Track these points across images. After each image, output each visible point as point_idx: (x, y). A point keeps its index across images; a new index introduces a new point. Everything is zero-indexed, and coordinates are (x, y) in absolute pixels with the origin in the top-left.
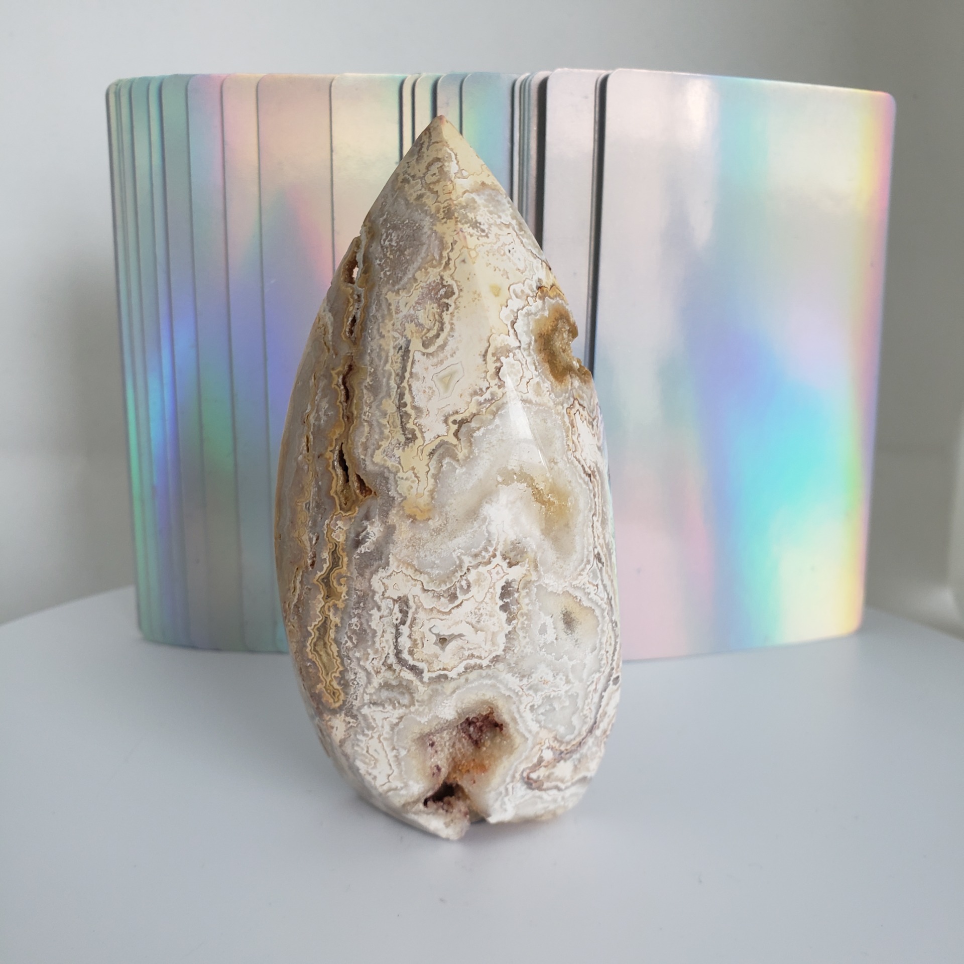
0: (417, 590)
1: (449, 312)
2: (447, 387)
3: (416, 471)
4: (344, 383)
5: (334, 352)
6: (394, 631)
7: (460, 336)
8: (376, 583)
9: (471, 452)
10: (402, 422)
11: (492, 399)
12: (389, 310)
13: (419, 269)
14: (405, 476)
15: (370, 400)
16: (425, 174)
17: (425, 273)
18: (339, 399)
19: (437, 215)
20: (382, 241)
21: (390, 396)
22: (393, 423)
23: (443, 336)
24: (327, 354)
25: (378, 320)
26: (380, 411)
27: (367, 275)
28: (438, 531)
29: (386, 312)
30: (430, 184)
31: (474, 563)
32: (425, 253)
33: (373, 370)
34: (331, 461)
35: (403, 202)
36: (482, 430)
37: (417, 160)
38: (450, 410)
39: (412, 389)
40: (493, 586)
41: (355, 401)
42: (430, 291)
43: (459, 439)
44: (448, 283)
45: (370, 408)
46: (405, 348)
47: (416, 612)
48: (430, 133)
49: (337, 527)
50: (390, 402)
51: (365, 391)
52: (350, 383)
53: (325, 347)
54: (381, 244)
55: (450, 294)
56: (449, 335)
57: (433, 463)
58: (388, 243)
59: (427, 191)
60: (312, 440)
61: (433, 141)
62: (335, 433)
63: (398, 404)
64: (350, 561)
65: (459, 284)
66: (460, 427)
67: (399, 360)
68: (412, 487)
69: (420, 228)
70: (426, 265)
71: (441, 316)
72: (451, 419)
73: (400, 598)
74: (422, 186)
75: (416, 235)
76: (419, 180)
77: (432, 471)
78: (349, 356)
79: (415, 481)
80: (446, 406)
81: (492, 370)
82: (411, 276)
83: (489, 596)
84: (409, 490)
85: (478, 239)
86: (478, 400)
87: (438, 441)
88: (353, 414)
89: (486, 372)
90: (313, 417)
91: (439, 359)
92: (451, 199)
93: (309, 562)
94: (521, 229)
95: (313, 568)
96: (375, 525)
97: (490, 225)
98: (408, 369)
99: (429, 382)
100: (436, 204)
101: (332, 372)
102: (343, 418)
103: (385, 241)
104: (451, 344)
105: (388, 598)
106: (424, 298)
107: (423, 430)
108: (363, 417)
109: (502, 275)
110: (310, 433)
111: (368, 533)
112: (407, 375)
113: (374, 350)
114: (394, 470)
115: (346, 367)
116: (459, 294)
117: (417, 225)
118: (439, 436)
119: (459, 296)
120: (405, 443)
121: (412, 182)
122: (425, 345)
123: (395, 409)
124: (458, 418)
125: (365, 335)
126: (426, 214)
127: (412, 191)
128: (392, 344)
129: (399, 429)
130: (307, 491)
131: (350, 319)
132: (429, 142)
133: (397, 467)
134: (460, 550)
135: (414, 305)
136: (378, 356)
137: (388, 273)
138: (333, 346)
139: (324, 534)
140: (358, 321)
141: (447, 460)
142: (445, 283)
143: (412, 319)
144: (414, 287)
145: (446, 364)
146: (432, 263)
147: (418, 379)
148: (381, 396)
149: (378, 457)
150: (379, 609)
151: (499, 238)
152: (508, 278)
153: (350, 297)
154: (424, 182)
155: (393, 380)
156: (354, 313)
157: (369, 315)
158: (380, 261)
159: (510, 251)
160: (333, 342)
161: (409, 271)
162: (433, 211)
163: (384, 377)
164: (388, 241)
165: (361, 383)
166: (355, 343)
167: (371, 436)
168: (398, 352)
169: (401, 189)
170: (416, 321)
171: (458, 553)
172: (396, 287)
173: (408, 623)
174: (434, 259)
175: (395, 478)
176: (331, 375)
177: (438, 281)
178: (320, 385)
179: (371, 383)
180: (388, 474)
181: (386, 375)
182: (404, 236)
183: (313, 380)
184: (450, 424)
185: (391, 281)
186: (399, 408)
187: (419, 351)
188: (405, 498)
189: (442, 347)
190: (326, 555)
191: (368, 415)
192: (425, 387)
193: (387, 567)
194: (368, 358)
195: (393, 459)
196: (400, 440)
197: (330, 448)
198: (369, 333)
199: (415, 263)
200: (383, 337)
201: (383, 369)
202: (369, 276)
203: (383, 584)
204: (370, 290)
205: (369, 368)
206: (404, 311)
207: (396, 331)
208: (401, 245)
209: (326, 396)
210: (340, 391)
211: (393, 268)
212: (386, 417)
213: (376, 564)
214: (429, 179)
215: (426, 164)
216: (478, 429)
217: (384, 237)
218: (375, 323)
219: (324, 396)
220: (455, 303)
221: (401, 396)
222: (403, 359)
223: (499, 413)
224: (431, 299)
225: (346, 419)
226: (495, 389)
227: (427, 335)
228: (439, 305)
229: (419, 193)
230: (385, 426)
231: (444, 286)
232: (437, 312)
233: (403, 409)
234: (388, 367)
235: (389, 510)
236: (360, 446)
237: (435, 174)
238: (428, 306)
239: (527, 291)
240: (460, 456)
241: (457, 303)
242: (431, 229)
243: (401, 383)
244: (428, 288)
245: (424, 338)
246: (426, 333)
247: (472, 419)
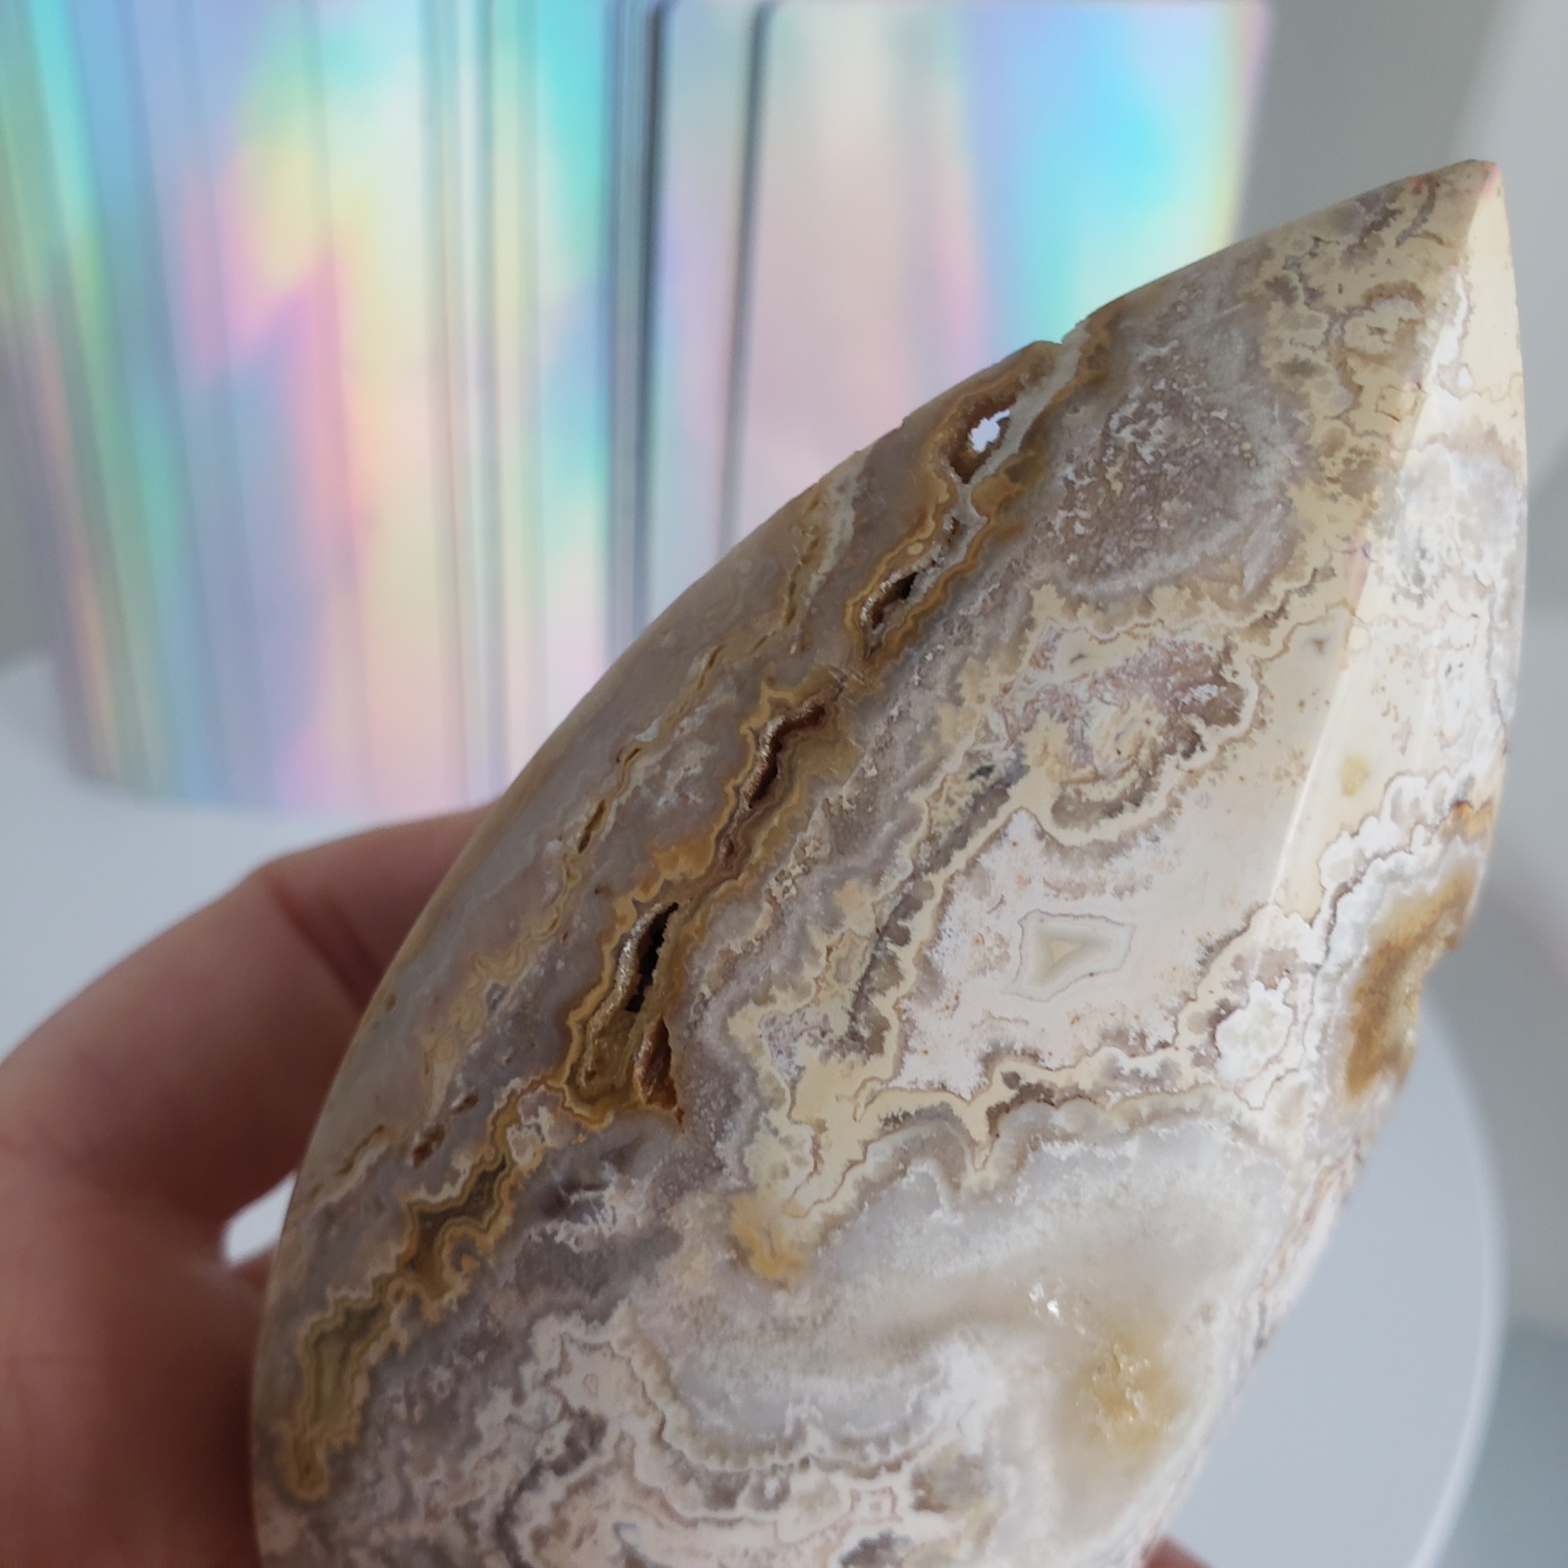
0: (641, 1429)
1: (1187, 765)
2: (1052, 968)
3: (823, 1139)
4: (777, 744)
5: (802, 636)
6: (525, 1469)
7: (1176, 852)
8: (548, 1335)
9: (1007, 1186)
10: (866, 978)
11: (1157, 1081)
12: (1019, 638)
13: (1178, 581)
14: (786, 1129)
15: (816, 849)
16: (1351, 312)
17: (1188, 603)
18: (739, 780)
19: (1322, 459)
20: (1116, 417)
21: (876, 880)
22: (839, 962)
23: (1129, 819)
24: (780, 624)
25: (971, 641)
26: (827, 900)
27: (1018, 486)
28: (785, 1330)
29: (1005, 638)
30: (1352, 350)
31: (830, 1454)
32: (1221, 546)
33: (873, 772)
34: (620, 931)
35: (1240, 348)
36: (1074, 1148)
37: (1350, 251)
38: (1021, 1037)
39: (950, 909)
40: (842, 1530)
41: (775, 821)
42: (1170, 667)
43: (994, 1132)
44: (1237, 681)
45: (806, 872)
46: (999, 782)
47: (608, 1470)
48: (1432, 196)
49: (532, 1120)
50: (869, 899)
51: (818, 815)
52: (790, 758)
53: (787, 600)
54: (1107, 426)
55: (1223, 713)
56: (1146, 829)
57: (882, 1153)
58: (1131, 439)
59: (1330, 366)
60: (609, 828)
61: (1426, 227)
62: (673, 862)
63: (885, 920)
64: (514, 1231)
65: (1267, 702)
66: (1019, 1101)
67: (961, 802)
68: (786, 1173)
69: (1250, 461)
70: (1204, 585)
71: (1156, 759)
72: (1008, 1065)
73: (584, 1414)
74: (1325, 343)
75: (1226, 472)
76: (1325, 318)
77: (869, 1169)
78: (831, 680)
79: (806, 1163)
80: (1016, 1020)
81: (1207, 1003)
82: (1140, 585)
83: (818, 1542)
84: (774, 1176)
85: (1394, 598)
86: (1113, 1060)
87: (933, 1100)
88: (749, 851)
89: (1188, 999)
90: (647, 768)
91: (1077, 879)
92: (1388, 438)
93: (417, 1140)
94: (1507, 614)
95: (417, 1163)
96: (632, 1199)
97: (1445, 569)
98: (974, 844)
99: (1006, 923)
100: (1339, 424)
101: (764, 686)
102: (718, 839)
103: (1124, 423)
104: (1137, 860)
105: (558, 1393)
106: (1139, 674)
107: (911, 1043)
108: (773, 882)
109: (1394, 736)
110: (615, 804)
111: (599, 1204)
112: (959, 859)
113: (909, 718)
114: (767, 1091)
115: (807, 704)
116: (1249, 732)
117: (1247, 446)
118: (944, 1088)
119: (1245, 738)
120: (841, 1041)
121: (1300, 306)
122: (1059, 810)
123: (869, 928)
124: (1031, 1075)
125: (908, 657)
126: (1291, 433)
127: (1286, 334)
128: (968, 742)
129: (847, 992)
130: (517, 955)
131: (896, 577)
132: (1415, 224)
133: (778, 1089)
134: (813, 1409)
135: (1100, 674)
136: (910, 743)
137: (1079, 529)
138: (809, 616)
139: (491, 1108)
140: (915, 599)
141: (924, 1167)
142: (1227, 674)
143: (1068, 711)
144: (1130, 623)
145: (1088, 903)
146: (1227, 590)
147: (982, 894)
148: (852, 862)
149: (747, 1025)
150: (518, 1398)
151: (1444, 620)
152: (1403, 750)
153: (931, 511)
154: (1335, 334)
155: (913, 843)
156: (915, 568)
157: (952, 608)
158: (1077, 474)
159: (1449, 670)
160: (813, 604)
161: (1145, 565)
162: (1318, 437)
163: (893, 817)
164: (1135, 433)
165: (818, 782)
166: (871, 653)
167: (762, 950)
168: (972, 777)
169: (1257, 306)
170: (1078, 724)
171: (804, 1411)
172: (1079, 588)
173: (574, 1477)
174: (1239, 580)
175: (756, 1114)
176: (756, 695)
177: (1213, 655)
178: (715, 694)
179: (846, 805)
180: (744, 1089)
181: (902, 815)
182: (1189, 455)
183: (704, 663)
184: (997, 1078)
185: (1072, 558)
186: (881, 932)
187: (1034, 816)
188: (751, 1189)
189: (1107, 851)
190: (464, 1163)
191: (787, 890)
192: (988, 929)
193: (596, 1323)
194: (880, 728)
195: (783, 1060)
196: (833, 1024)
197: (638, 894)
198: (923, 660)
199: (1175, 557)
200: (958, 702)
201: (901, 793)
202: (1019, 493)
203: (564, 1355)
204: (999, 538)
205: (868, 759)
206: (1060, 674)
207: (1003, 712)
208: (1163, 473)
209: (711, 742)
210: (756, 759)
211: (1102, 525)
212: (830, 933)
213: (573, 1294)
214: (1357, 333)
215: (1372, 283)
216: (1066, 1138)
217: (1129, 410)
218: (958, 643)
219: (705, 735)
220: (1222, 748)
221: (909, 905)
222: (975, 808)
223: (1152, 1128)
224: (1159, 691)
225: (723, 850)
226: (1182, 1058)
227: (1085, 788)
228: (1171, 726)
229: (1304, 354)
230: (815, 953)
231: (1218, 680)
232: (1154, 742)
233: (892, 947)
234: (919, 797)
235: (689, 1188)
236: (716, 955)
237: (1381, 331)
238: (1137, 708)
239: (1428, 808)
240: (972, 1179)
241: (1228, 755)
242: (1282, 489)
243: (928, 870)
244: (1171, 655)
245: (1070, 790)
246: (1084, 781)
247: (1065, 1100)
